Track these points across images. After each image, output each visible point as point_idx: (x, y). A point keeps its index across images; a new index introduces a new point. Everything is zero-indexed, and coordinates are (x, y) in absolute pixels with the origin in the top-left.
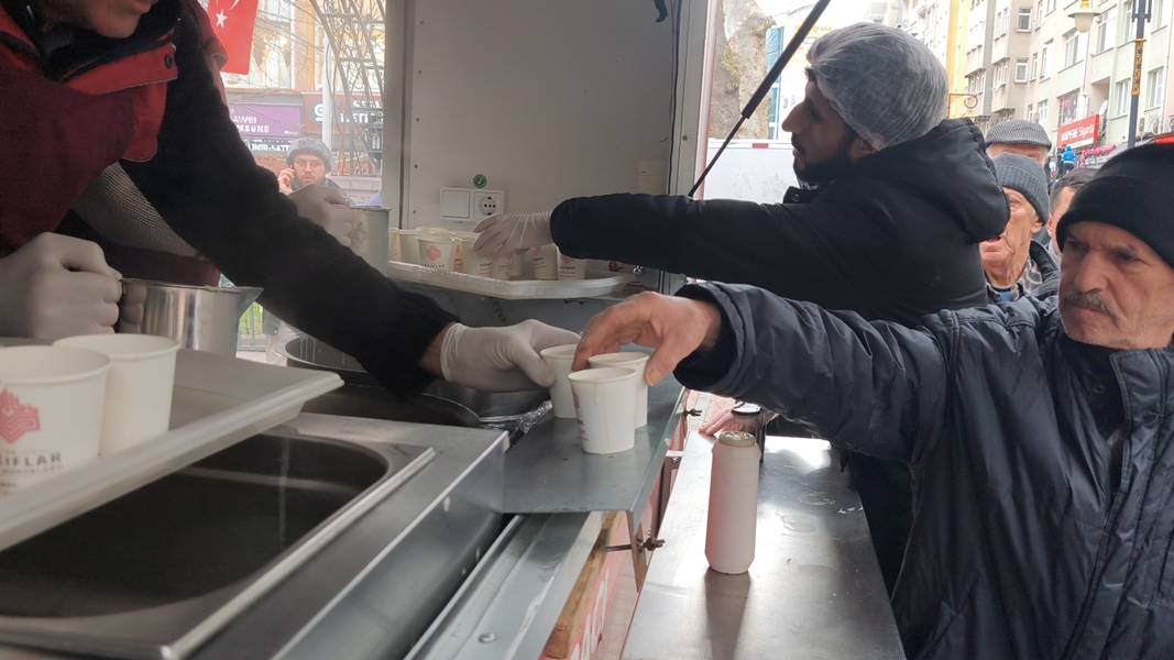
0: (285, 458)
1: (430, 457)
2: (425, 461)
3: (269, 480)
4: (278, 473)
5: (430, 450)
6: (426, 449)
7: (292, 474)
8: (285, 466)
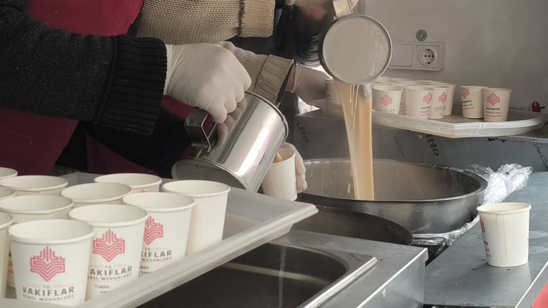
0: (283, 258)
1: (374, 263)
2: (371, 265)
3: (273, 272)
4: (278, 269)
5: (374, 258)
6: (372, 257)
7: (287, 269)
8: (283, 265)
